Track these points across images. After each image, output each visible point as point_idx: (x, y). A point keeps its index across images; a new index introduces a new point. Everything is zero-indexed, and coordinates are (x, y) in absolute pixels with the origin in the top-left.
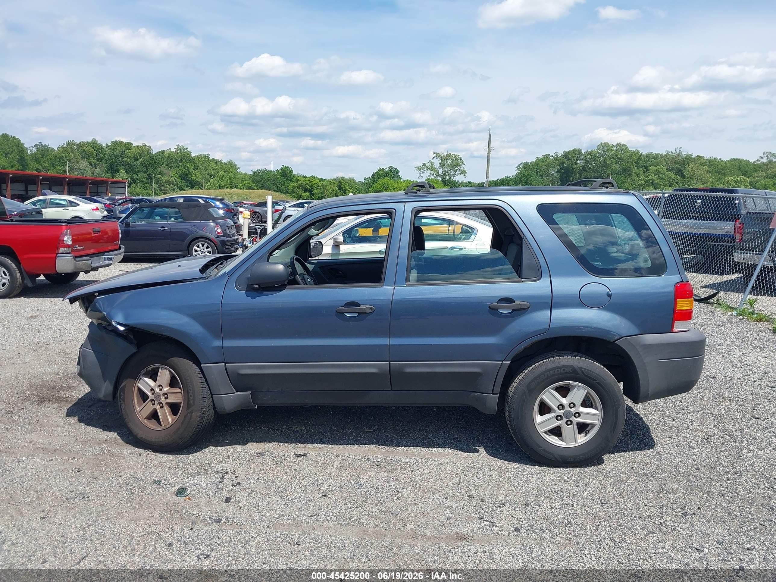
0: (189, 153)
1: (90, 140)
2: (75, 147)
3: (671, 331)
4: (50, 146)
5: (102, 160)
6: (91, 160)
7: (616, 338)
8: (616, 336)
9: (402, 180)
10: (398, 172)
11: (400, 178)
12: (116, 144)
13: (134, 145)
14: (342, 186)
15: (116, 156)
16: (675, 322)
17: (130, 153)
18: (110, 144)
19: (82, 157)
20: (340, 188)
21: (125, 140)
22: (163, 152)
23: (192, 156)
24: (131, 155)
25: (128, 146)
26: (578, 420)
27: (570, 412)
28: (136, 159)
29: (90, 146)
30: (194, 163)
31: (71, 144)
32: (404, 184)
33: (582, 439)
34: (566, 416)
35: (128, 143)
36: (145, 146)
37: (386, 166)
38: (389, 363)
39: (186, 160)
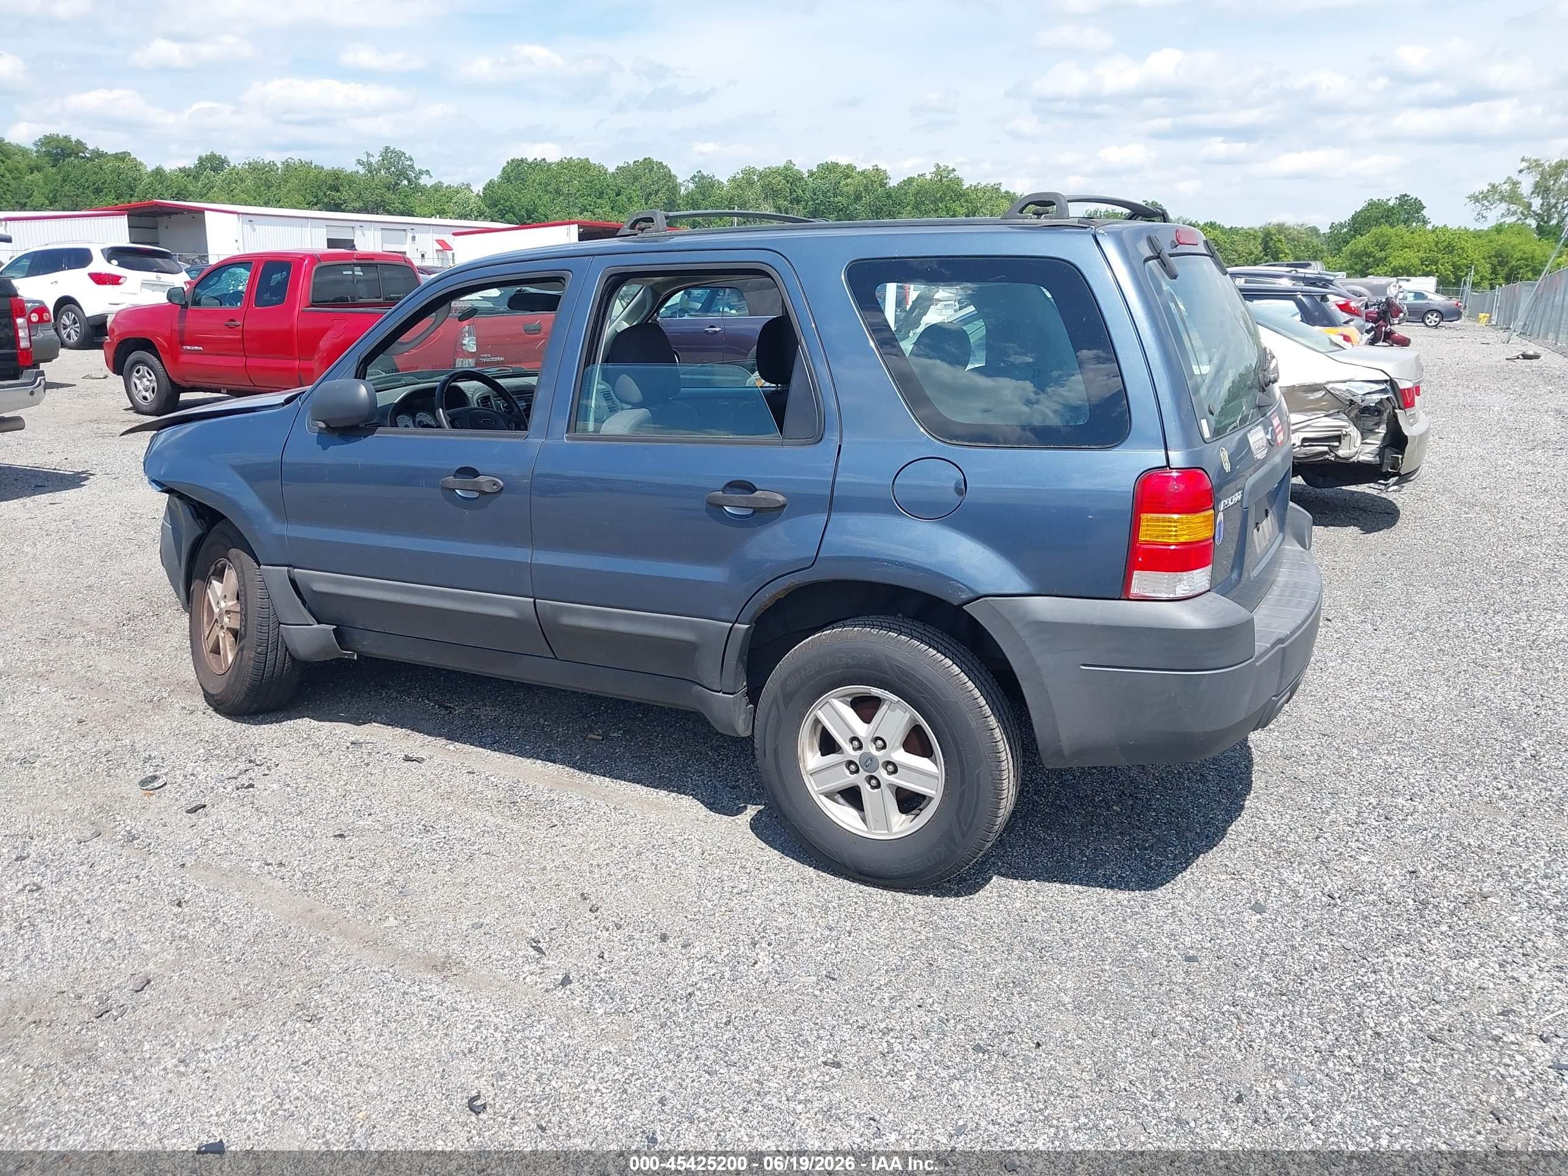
0: (958, 181)
1: (781, 164)
2: (755, 177)
3: (1124, 593)
4: (716, 178)
5: (798, 202)
6: (781, 202)
7: (964, 596)
8: (963, 591)
9: (1429, 227)
10: (1418, 206)
11: (1425, 222)
12: (829, 168)
13: (858, 170)
14: (1271, 244)
15: (824, 193)
16: (1135, 572)
17: (848, 187)
18: (815, 170)
19: (766, 197)
20: (1266, 247)
21: (843, 161)
22: (910, 180)
23: (964, 187)
24: (851, 190)
25: (848, 172)
26: (894, 779)
27: (872, 758)
28: (858, 198)
29: (780, 174)
30: (966, 201)
31: (748, 172)
32: (1431, 237)
33: (901, 825)
34: (867, 767)
35: (848, 166)
36: (877, 170)
37: (1389, 195)
38: (535, 602)
39: (951, 197)
